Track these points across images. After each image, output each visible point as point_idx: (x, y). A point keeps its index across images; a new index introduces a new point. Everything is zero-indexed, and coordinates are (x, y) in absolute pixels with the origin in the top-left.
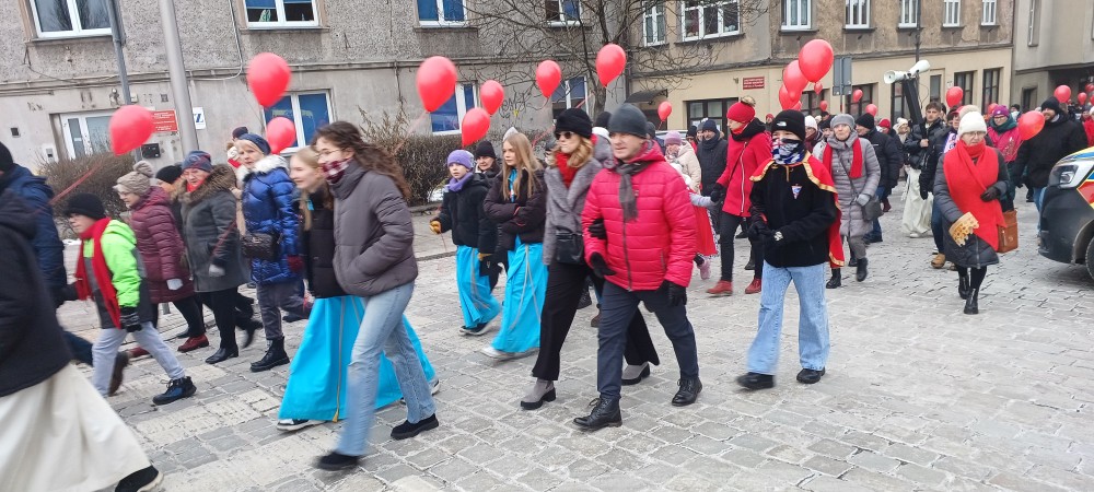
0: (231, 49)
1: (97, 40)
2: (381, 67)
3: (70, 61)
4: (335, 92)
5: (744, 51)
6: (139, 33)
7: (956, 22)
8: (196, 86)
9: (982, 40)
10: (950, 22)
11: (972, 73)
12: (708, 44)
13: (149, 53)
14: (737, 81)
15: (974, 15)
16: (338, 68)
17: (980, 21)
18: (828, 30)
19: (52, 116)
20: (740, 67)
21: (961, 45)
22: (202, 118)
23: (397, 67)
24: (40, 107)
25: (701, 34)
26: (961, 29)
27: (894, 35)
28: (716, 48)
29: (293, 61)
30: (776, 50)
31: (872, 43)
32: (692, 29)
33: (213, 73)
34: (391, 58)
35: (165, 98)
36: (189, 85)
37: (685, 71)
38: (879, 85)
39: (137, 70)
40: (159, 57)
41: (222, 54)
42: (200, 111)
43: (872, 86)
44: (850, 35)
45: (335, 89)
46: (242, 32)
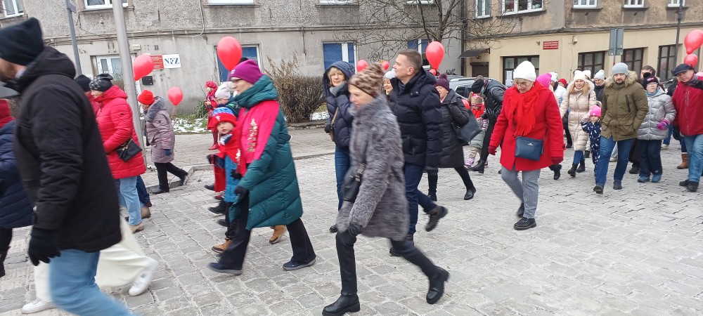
0: (197, 17)
2: (293, 30)
3: (102, 23)
4: (262, 46)
5: (545, 23)
6: (142, 6)
8: (176, 41)
12: (520, 17)
13: (148, 19)
14: (539, 43)
16: (264, 31)
18: (610, 9)
19: (92, 57)
20: (542, 33)
22: (179, 61)
23: (303, 31)
24: (85, 52)
25: (516, 11)
27: (663, 12)
28: (525, 19)
29: (236, 26)
30: (568, 22)
31: (646, 18)
32: (509, 7)
33: (186, 32)
34: (300, 25)
35: (157, 48)
36: (172, 40)
37: (503, 36)
38: (649, 48)
39: (141, 30)
40: (154, 22)
41: (192, 20)
42: (177, 56)
43: (642, 50)
44: (628, 12)
45: (262, 44)
46: (205, 7)
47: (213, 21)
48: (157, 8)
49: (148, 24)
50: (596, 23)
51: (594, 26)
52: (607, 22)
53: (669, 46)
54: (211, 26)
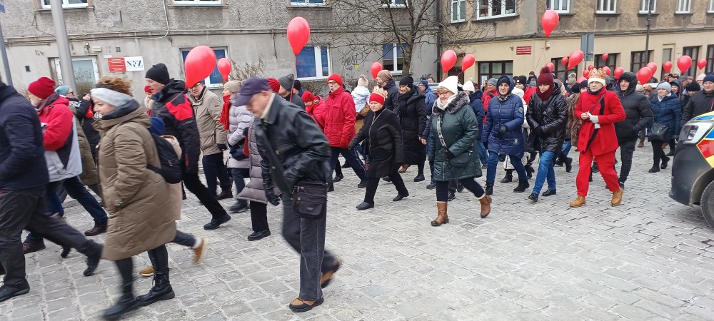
0: (161, 19)
1: (77, 10)
2: (263, 33)
4: (231, 49)
5: (518, 28)
6: (103, 6)
7: (687, 10)
8: (139, 43)
9: (708, 24)
10: (682, 10)
11: (698, 48)
12: (494, 22)
13: (109, 20)
14: (512, 48)
15: (702, 5)
16: (232, 33)
17: (708, 9)
18: (582, 14)
19: (50, 59)
20: (515, 39)
21: (689, 27)
22: (142, 63)
23: (273, 33)
24: (42, 53)
25: (490, 16)
26: (691, 15)
27: (635, 19)
28: (499, 24)
29: (203, 27)
30: (540, 27)
31: (618, 24)
32: (484, 11)
33: (150, 34)
34: (270, 27)
35: (118, 50)
36: (134, 41)
37: (477, 41)
38: (622, 54)
39: (101, 31)
40: (116, 23)
41: (156, 21)
42: (140, 58)
43: (615, 55)
44: (600, 18)
45: (231, 46)
46: (169, 8)
47: (179, 22)
48: (119, 8)
49: (109, 25)
50: (569, 29)
51: (567, 31)
52: (580, 27)
53: (642, 52)
54: (177, 27)
